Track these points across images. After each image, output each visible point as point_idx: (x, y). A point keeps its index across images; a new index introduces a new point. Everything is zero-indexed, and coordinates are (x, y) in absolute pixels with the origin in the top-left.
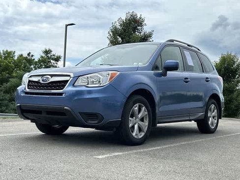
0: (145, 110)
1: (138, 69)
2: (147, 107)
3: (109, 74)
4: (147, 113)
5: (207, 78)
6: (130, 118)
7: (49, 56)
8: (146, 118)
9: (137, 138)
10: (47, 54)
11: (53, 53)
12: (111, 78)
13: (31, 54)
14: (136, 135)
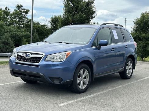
0: (87, 72)
1: (83, 47)
2: (88, 70)
3: (66, 54)
4: (88, 73)
5: (126, 46)
6: (78, 78)
7: (21, 9)
8: (88, 76)
9: (82, 89)
10: (19, 8)
11: (23, 8)
12: (67, 56)
13: (8, 8)
14: (82, 87)
